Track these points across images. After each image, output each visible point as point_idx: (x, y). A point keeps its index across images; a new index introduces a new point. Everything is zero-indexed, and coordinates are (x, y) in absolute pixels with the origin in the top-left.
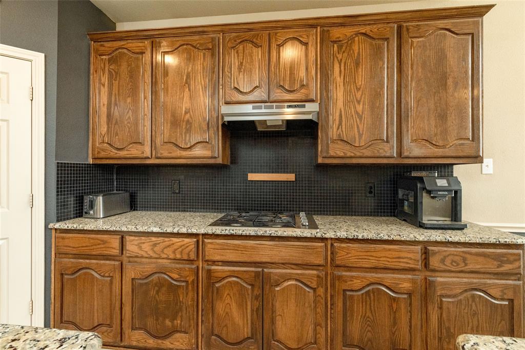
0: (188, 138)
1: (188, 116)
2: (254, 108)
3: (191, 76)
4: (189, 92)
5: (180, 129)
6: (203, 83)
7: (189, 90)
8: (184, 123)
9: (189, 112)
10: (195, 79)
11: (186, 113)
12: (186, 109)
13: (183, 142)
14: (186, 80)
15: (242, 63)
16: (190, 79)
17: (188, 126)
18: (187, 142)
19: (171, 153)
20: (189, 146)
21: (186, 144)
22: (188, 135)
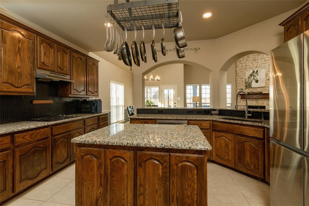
0: (19, 82)
1: (19, 70)
2: (50, 73)
3: (21, 49)
4: (20, 57)
5: (14, 76)
6: (28, 55)
7: (20, 56)
8: (17, 74)
9: (20, 68)
10: (23, 52)
11: (18, 68)
12: (18, 66)
13: (17, 83)
14: (18, 51)
15: (46, 52)
16: (20, 51)
17: (20, 76)
18: (19, 83)
19: (9, 89)
20: (20, 86)
21: (19, 85)
22: (19, 80)
